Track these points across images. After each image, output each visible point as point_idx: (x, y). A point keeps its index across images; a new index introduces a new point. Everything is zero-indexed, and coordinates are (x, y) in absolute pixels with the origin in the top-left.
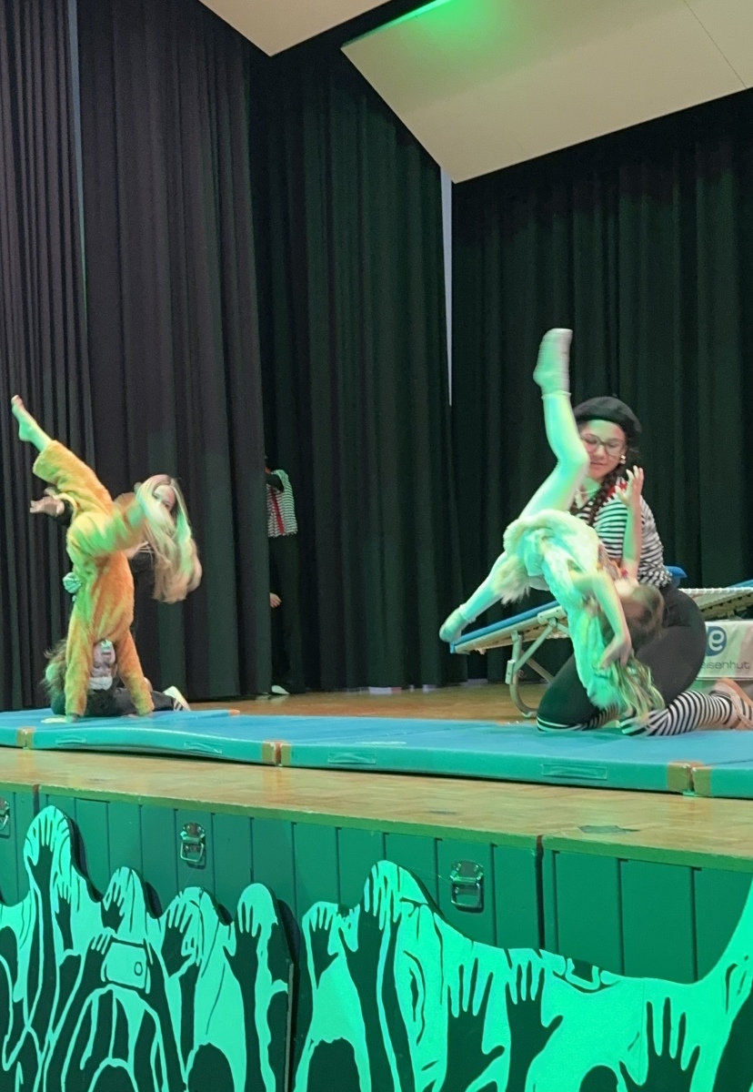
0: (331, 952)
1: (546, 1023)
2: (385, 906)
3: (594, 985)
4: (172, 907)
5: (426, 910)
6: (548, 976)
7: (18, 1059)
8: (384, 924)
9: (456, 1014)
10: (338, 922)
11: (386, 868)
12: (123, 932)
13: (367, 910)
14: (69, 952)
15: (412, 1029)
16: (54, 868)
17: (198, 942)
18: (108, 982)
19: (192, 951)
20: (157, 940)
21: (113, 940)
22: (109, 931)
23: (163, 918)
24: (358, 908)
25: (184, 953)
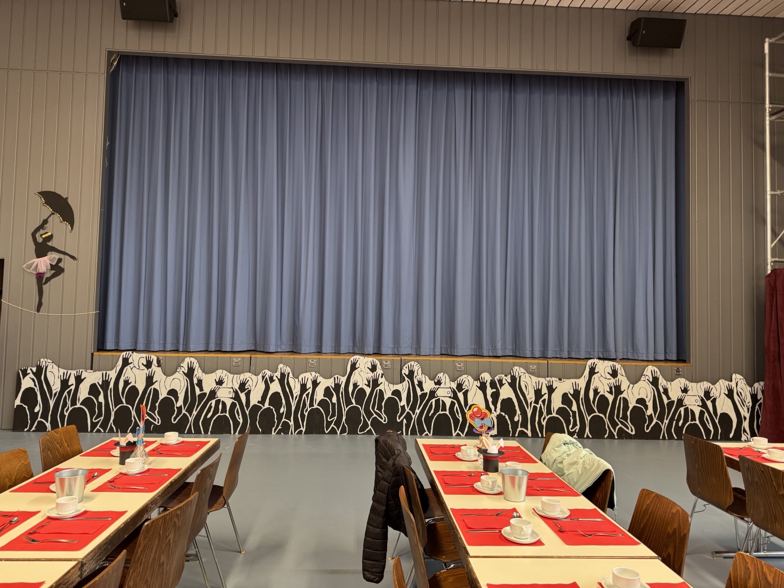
0: (503, 383)
1: (554, 388)
2: (517, 374)
3: (563, 381)
4: (459, 379)
5: (527, 374)
6: (554, 381)
7: (404, 418)
8: (517, 376)
9: (536, 389)
10: (505, 378)
11: (516, 368)
12: (442, 386)
13: (512, 374)
14: (422, 392)
15: (526, 393)
16: (415, 374)
17: (468, 385)
18: (438, 396)
19: (465, 387)
20: (454, 385)
21: (438, 388)
22: (437, 386)
23: (456, 382)
24: (510, 375)
25: (463, 388)
